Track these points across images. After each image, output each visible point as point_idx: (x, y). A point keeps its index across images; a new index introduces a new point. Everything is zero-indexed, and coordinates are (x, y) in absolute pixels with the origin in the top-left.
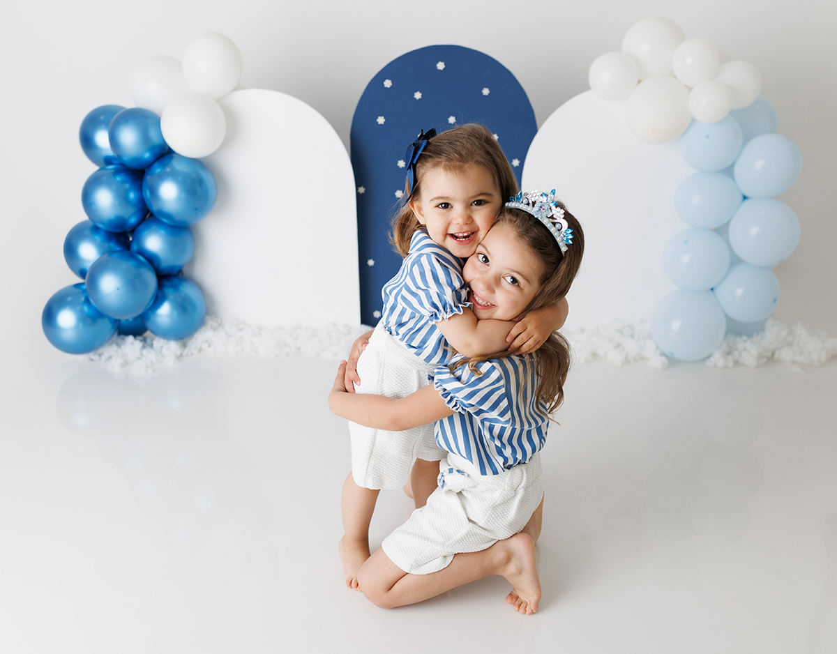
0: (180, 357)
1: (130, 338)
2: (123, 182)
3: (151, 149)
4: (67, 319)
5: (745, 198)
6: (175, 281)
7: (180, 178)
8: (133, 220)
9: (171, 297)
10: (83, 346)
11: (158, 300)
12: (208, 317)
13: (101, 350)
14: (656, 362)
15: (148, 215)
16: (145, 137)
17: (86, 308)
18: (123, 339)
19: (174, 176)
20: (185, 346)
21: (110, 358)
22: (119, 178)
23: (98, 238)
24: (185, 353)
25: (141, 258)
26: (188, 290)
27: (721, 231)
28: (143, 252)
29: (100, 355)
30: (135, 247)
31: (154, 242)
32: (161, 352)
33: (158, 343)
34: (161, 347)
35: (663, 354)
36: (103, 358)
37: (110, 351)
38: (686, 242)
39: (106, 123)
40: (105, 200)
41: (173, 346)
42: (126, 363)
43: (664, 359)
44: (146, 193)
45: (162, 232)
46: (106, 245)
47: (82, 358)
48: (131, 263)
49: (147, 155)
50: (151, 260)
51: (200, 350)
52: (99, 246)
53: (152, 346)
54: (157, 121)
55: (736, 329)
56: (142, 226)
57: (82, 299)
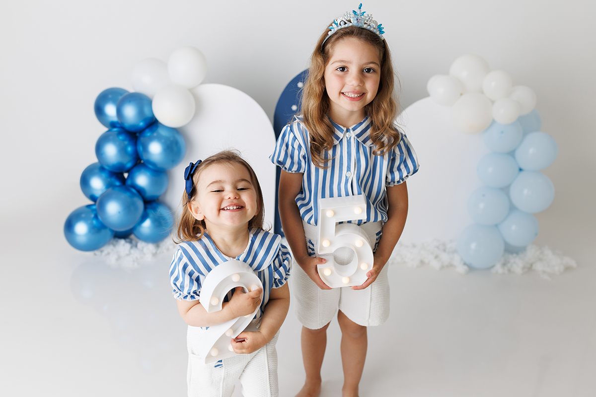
0: (154, 255)
1: (122, 242)
2: (124, 140)
3: (145, 120)
4: (81, 229)
5: (521, 170)
6: (154, 205)
7: (163, 140)
8: (129, 165)
9: (151, 216)
10: (92, 246)
11: (143, 218)
14: (461, 269)
15: (139, 162)
16: (141, 112)
17: (95, 222)
18: (117, 241)
19: (159, 138)
20: (158, 246)
21: (108, 254)
22: (121, 138)
23: (104, 175)
24: (158, 252)
25: (134, 190)
26: (162, 210)
27: (505, 190)
28: (134, 186)
29: (102, 252)
30: (129, 182)
31: (142, 180)
32: (142, 251)
33: (141, 244)
34: (143, 248)
35: (465, 264)
36: (104, 254)
37: (108, 249)
38: (484, 195)
39: (114, 101)
40: (111, 151)
41: (150, 248)
42: (119, 258)
43: (466, 267)
44: (139, 148)
45: (148, 173)
46: (109, 180)
47: (89, 254)
48: (128, 194)
49: (142, 124)
50: (140, 192)
51: (168, 249)
52: (104, 181)
53: (136, 246)
54: (150, 102)
55: (510, 250)
56: (135, 169)
57: (93, 216)
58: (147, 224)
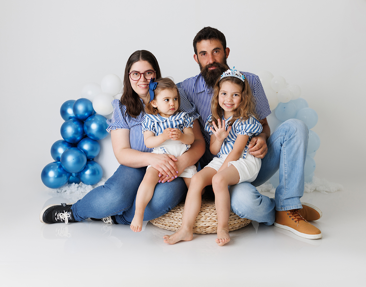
1: (74, 184)
2: (76, 125)
4: (52, 174)
6: (92, 162)
7: (98, 122)
8: (78, 138)
9: (90, 168)
10: (56, 186)
11: (86, 168)
12: (102, 178)
13: (62, 188)
15: (85, 136)
16: (86, 108)
17: (59, 170)
18: (71, 185)
19: (95, 121)
21: (66, 190)
22: (75, 123)
25: (82, 151)
26: (96, 166)
31: (86, 146)
32: (85, 189)
34: (85, 187)
36: (62, 191)
37: (65, 188)
39: (71, 106)
40: (70, 130)
42: (71, 193)
44: (85, 128)
45: (90, 142)
47: (54, 191)
48: (79, 151)
49: (86, 114)
50: (85, 152)
54: (91, 104)
56: (82, 141)
57: (58, 167)
58: (88, 172)
